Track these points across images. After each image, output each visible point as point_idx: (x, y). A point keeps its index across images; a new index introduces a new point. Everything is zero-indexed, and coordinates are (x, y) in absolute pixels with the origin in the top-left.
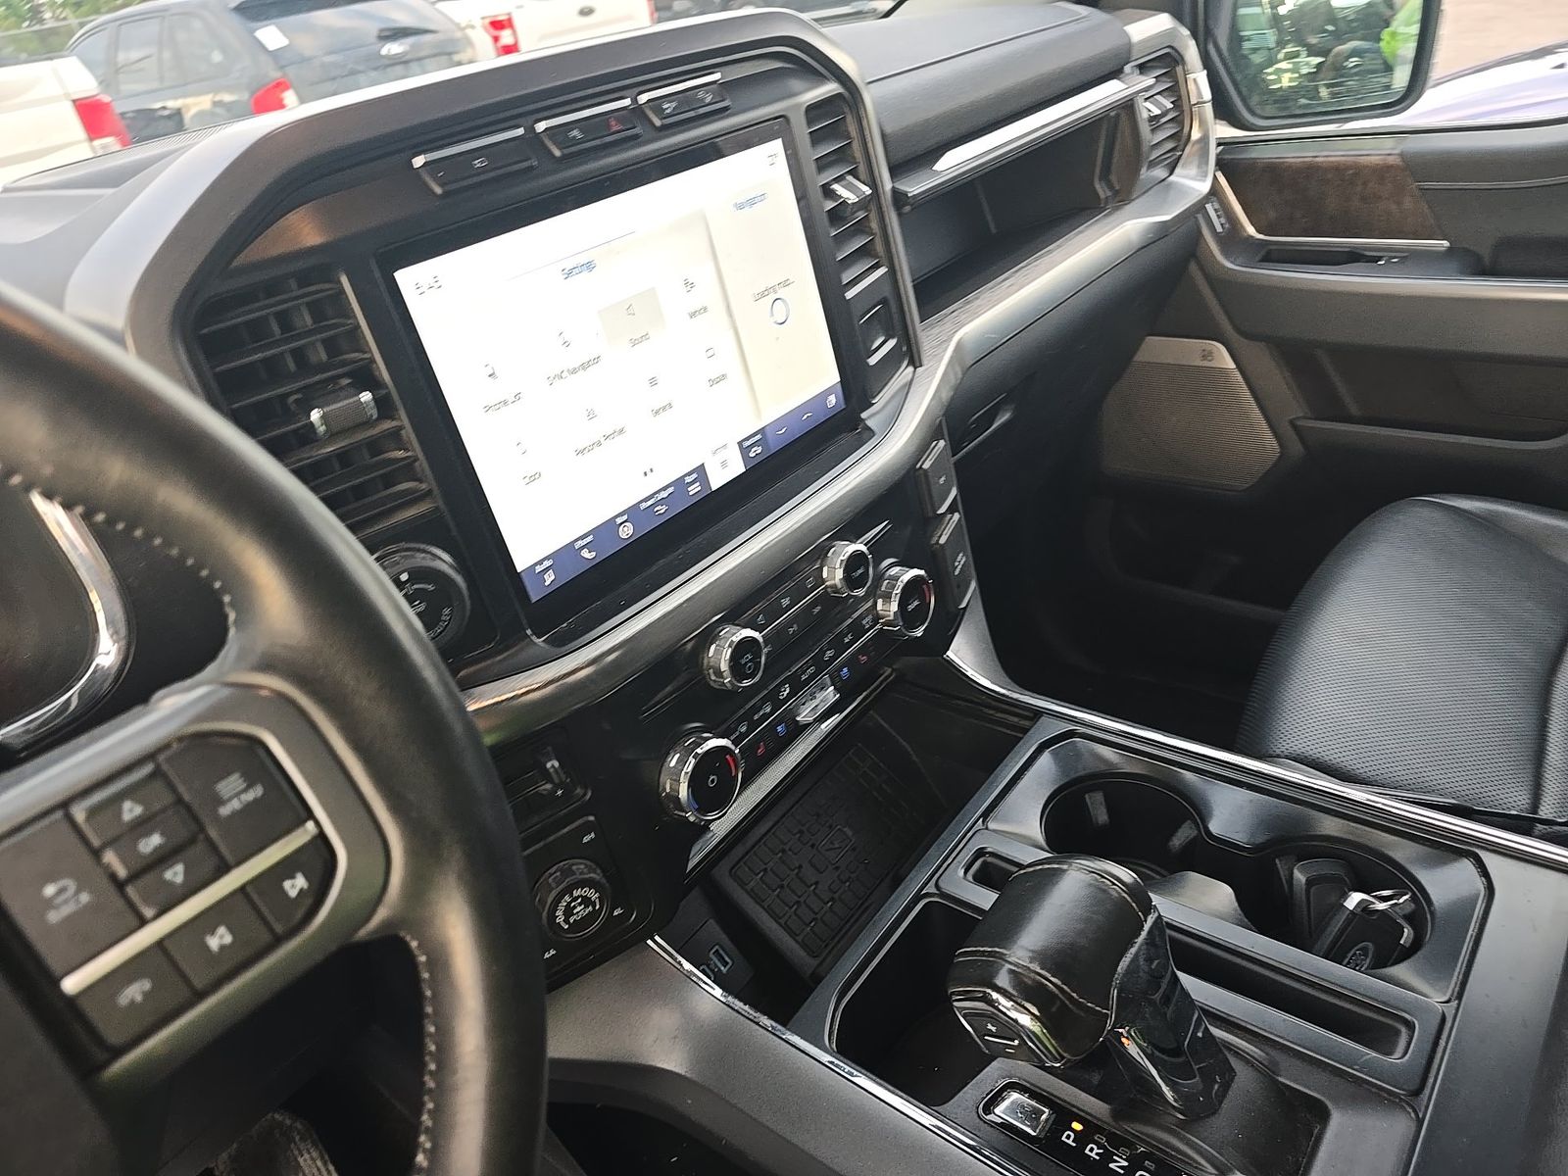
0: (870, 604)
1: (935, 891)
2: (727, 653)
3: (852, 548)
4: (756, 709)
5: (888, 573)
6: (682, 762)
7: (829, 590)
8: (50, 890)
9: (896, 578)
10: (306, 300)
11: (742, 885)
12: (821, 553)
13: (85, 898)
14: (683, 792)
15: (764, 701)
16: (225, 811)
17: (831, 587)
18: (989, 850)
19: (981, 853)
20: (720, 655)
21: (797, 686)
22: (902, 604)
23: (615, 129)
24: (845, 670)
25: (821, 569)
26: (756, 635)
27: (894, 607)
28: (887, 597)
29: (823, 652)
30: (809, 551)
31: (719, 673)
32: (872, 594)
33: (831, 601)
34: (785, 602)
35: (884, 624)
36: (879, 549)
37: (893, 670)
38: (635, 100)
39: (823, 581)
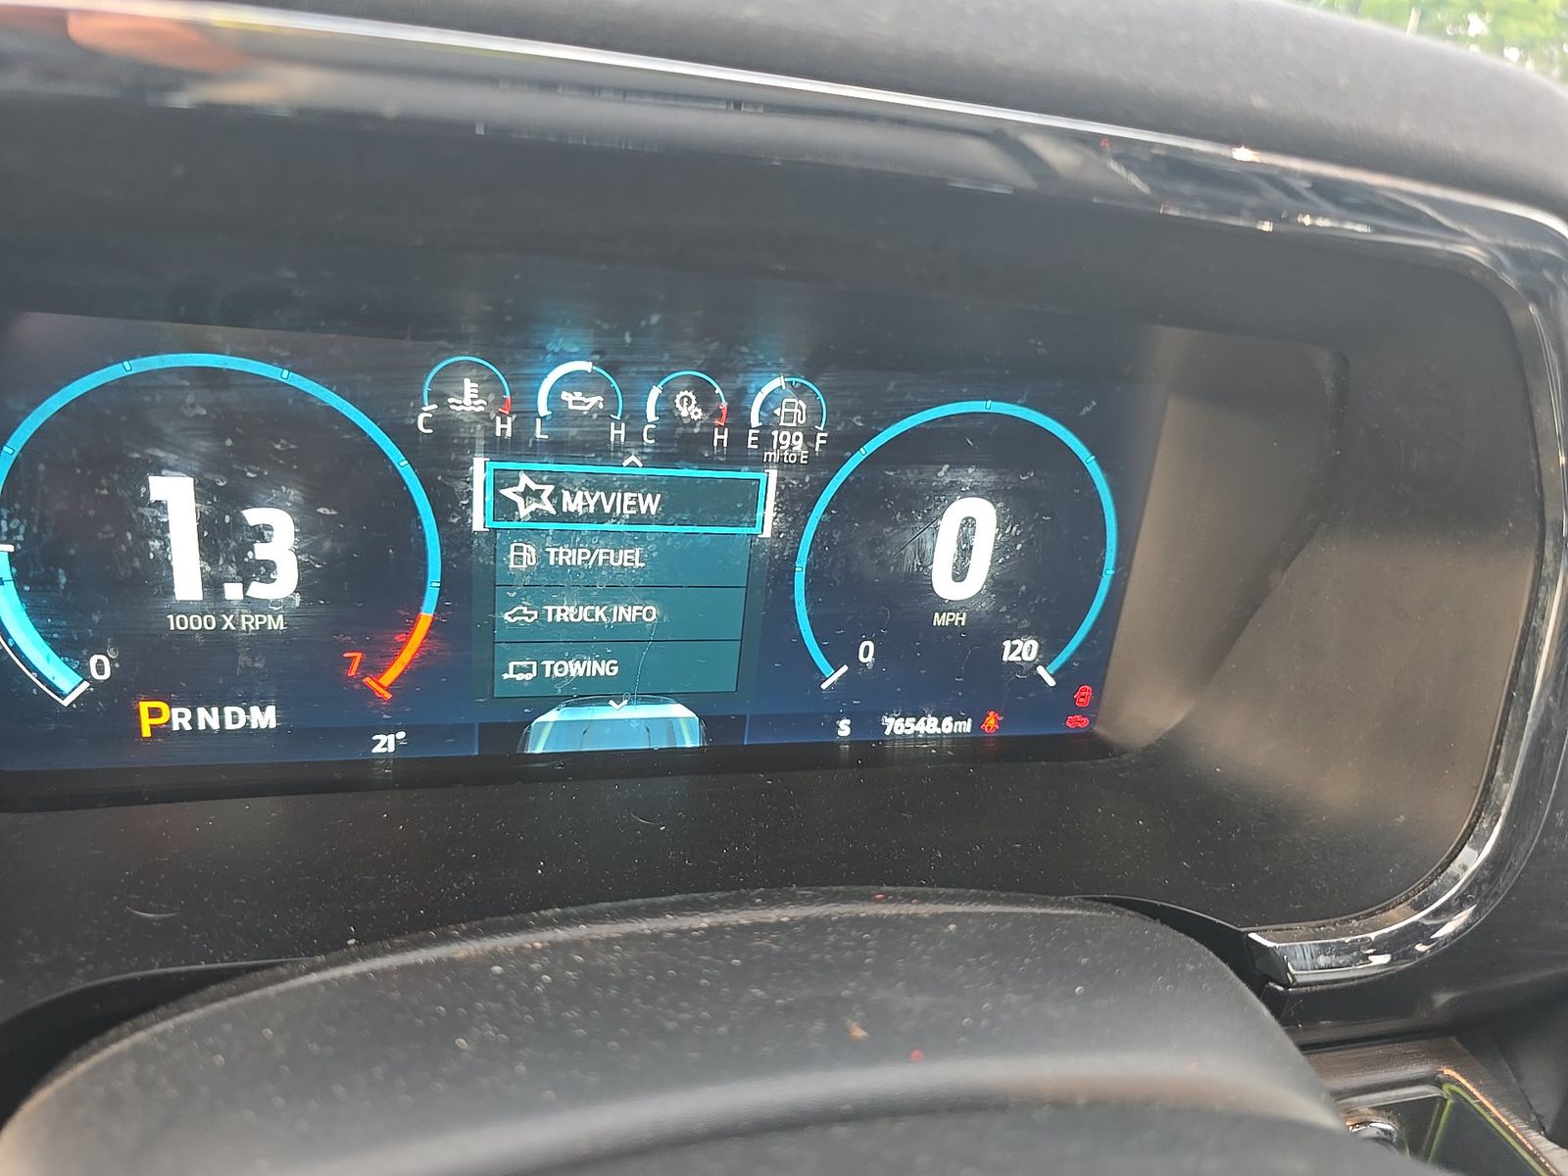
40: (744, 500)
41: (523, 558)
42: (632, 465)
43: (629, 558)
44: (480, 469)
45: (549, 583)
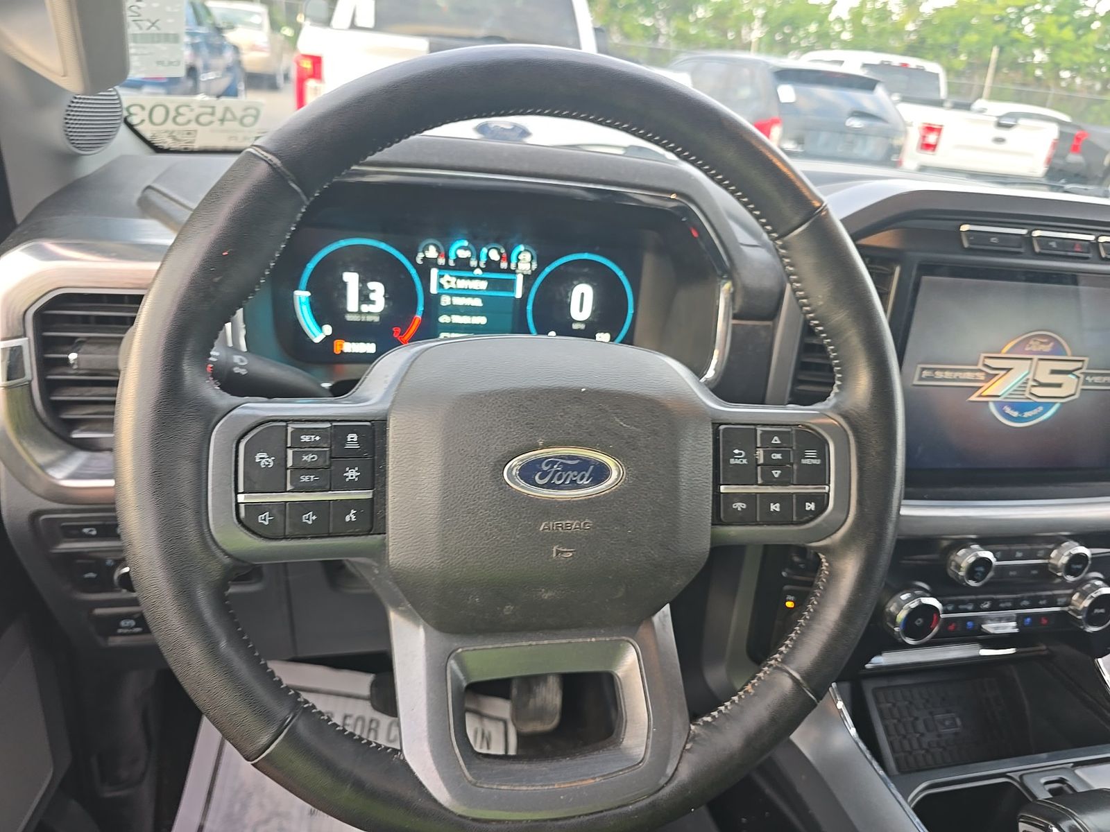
0: (1069, 592)
1: (1018, 780)
2: (971, 559)
3: (1082, 550)
4: (964, 602)
5: (1093, 581)
6: (909, 600)
7: (1049, 565)
8: (736, 451)
9: (1098, 587)
10: (877, 271)
11: (877, 702)
12: (1058, 542)
13: (745, 461)
14: (902, 615)
15: (971, 601)
16: (804, 461)
17: (1053, 564)
18: (1068, 783)
19: (1062, 781)
20: (965, 558)
21: (995, 607)
22: (1092, 606)
23: (1076, 249)
24: (1029, 620)
25: (1052, 550)
26: (993, 560)
27: (1087, 603)
28: (1084, 595)
29: (1022, 599)
30: (1052, 536)
31: (958, 567)
32: (1076, 586)
33: (1046, 574)
34: (1019, 554)
35: (1070, 610)
36: (1098, 563)
37: (1047, 649)
38: (1097, 238)
39: (1049, 558)
40: (510, 285)
41: (445, 301)
42: (478, 272)
43: (477, 302)
44: (434, 272)
45: (453, 310)
